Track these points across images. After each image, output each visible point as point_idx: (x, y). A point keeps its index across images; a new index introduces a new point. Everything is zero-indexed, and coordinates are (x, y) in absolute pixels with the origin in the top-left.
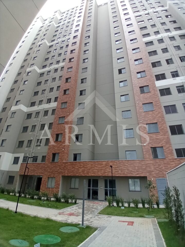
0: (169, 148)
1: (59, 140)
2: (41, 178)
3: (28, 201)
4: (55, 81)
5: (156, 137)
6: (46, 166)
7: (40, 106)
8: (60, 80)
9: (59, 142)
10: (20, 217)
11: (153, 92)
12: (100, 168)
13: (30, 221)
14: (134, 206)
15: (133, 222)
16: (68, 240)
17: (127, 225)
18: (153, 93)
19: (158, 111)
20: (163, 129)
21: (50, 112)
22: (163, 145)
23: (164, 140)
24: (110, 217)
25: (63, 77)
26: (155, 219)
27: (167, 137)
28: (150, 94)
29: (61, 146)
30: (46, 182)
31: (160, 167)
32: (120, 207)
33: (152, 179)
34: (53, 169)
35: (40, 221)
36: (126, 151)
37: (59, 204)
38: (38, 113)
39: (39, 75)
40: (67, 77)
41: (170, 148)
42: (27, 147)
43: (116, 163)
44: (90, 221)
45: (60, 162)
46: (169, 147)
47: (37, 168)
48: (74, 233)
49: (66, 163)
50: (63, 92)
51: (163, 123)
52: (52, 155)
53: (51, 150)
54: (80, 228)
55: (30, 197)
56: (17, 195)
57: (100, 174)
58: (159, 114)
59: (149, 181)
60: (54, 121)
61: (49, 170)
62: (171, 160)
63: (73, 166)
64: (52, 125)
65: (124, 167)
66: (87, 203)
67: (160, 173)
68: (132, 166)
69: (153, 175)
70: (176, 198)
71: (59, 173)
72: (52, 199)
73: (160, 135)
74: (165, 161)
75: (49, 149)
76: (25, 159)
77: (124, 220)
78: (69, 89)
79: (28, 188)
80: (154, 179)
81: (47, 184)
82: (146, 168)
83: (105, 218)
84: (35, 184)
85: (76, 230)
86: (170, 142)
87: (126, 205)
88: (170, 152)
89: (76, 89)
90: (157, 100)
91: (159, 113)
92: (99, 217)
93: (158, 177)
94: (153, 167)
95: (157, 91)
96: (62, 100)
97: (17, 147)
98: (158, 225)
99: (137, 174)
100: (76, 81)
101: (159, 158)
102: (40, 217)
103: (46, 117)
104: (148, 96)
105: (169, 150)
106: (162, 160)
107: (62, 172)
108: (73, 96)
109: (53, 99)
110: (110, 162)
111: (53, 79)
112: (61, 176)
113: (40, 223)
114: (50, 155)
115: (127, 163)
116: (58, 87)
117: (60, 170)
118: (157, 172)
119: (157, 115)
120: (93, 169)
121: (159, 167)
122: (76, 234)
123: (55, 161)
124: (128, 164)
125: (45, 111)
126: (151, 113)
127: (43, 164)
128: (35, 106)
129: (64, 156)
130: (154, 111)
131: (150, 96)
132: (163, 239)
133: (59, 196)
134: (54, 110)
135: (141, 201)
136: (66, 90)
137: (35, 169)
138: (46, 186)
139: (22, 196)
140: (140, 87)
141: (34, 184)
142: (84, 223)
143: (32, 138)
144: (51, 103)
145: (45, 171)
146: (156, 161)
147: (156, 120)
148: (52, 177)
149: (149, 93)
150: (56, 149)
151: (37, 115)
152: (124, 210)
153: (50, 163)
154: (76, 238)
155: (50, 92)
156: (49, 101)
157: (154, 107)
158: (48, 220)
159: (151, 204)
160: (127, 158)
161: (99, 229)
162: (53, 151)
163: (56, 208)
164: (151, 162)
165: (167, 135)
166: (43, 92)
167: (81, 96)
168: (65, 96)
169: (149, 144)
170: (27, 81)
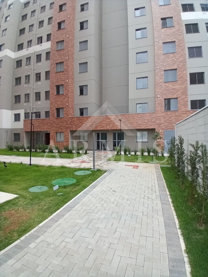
0: (184, 100)
1: (61, 93)
2: (49, 134)
3: (40, 155)
4: (44, 11)
5: (172, 87)
6: (52, 122)
7: (29, 49)
8: (51, 8)
9: (61, 96)
10: (35, 168)
11: (177, 27)
12: (109, 123)
13: (46, 170)
14: (140, 154)
15: (138, 166)
16: (82, 181)
17: (133, 168)
18: (177, 29)
19: (180, 54)
20: (182, 77)
21: (44, 57)
22: (178, 96)
23: (181, 91)
24: (118, 163)
25: (54, 3)
26: (159, 164)
27: (185, 87)
28: (173, 30)
29: (64, 101)
30: (55, 137)
31: (171, 119)
32: (127, 155)
33: (161, 131)
34: (59, 124)
35: (55, 169)
36: (137, 104)
37: (71, 154)
38: (29, 59)
39: (24, 6)
40: (61, 3)
41: (186, 99)
42: (25, 102)
43: (126, 117)
44: (100, 166)
45: (66, 117)
46: (184, 98)
47: (42, 124)
48: (87, 175)
49: (73, 118)
50: (57, 26)
51: (184, 70)
52: (56, 110)
53: (53, 105)
54: (91, 171)
55: (41, 151)
56: (27, 151)
57: (109, 128)
58: (181, 58)
59: (156, 132)
60: (51, 69)
61: (56, 126)
62: (184, 112)
63: (80, 121)
64: (49, 74)
65: (133, 121)
66: (97, 153)
67: (169, 125)
68: (142, 119)
69: (162, 127)
70: (180, 147)
71: (67, 128)
72: (64, 151)
73: (178, 84)
74: (177, 113)
75: (51, 104)
76: (27, 115)
77: (130, 165)
78: (64, 21)
79: (37, 143)
80: (162, 130)
81: (56, 139)
82: (155, 121)
83: (114, 163)
84: (44, 139)
85: (89, 172)
86: (187, 93)
87: (133, 153)
88: (184, 104)
89: (74, 20)
90: (181, 38)
91: (181, 56)
92: (108, 163)
93: (167, 129)
94: (163, 120)
95: (182, 25)
96: (56, 38)
97: (14, 103)
98: (160, 169)
99: (146, 127)
100: (74, 9)
101: (171, 110)
102: (55, 166)
103: (40, 64)
104: (171, 32)
105: (184, 101)
106: (174, 112)
107: (69, 127)
108: (71, 31)
109: (45, 38)
110: (119, 115)
111: (42, 8)
112: (69, 130)
113: (56, 170)
114: (54, 110)
115: (136, 117)
116: (50, 19)
117: (67, 125)
118: (167, 124)
119: (179, 58)
120: (101, 123)
121: (169, 120)
122: (89, 175)
123: (61, 116)
124: (138, 117)
125: (37, 56)
126: (171, 55)
127: (47, 120)
128: (23, 50)
129: (69, 111)
130: (175, 54)
131: (173, 32)
132: (164, 180)
133: (70, 148)
134: (48, 54)
135: (147, 150)
136: (61, 23)
137: (40, 125)
138: (56, 140)
139: (33, 150)
140: (161, 18)
141: (42, 139)
142: (95, 167)
143: (28, 91)
144: (43, 44)
145: (51, 127)
146: (168, 113)
147: (176, 65)
148: (60, 132)
149: (173, 28)
150: (59, 103)
151: (28, 61)
152: (130, 157)
153: (55, 119)
154: (89, 179)
155: (39, 27)
156: (40, 40)
157: (176, 48)
158: (63, 167)
159: (156, 153)
160: (137, 112)
161: (108, 171)
162: (56, 106)
163: (69, 158)
164: (163, 114)
165: (185, 84)
166: (31, 28)
167: (82, 31)
168: (60, 32)
169: (163, 96)
170: (9, 16)
